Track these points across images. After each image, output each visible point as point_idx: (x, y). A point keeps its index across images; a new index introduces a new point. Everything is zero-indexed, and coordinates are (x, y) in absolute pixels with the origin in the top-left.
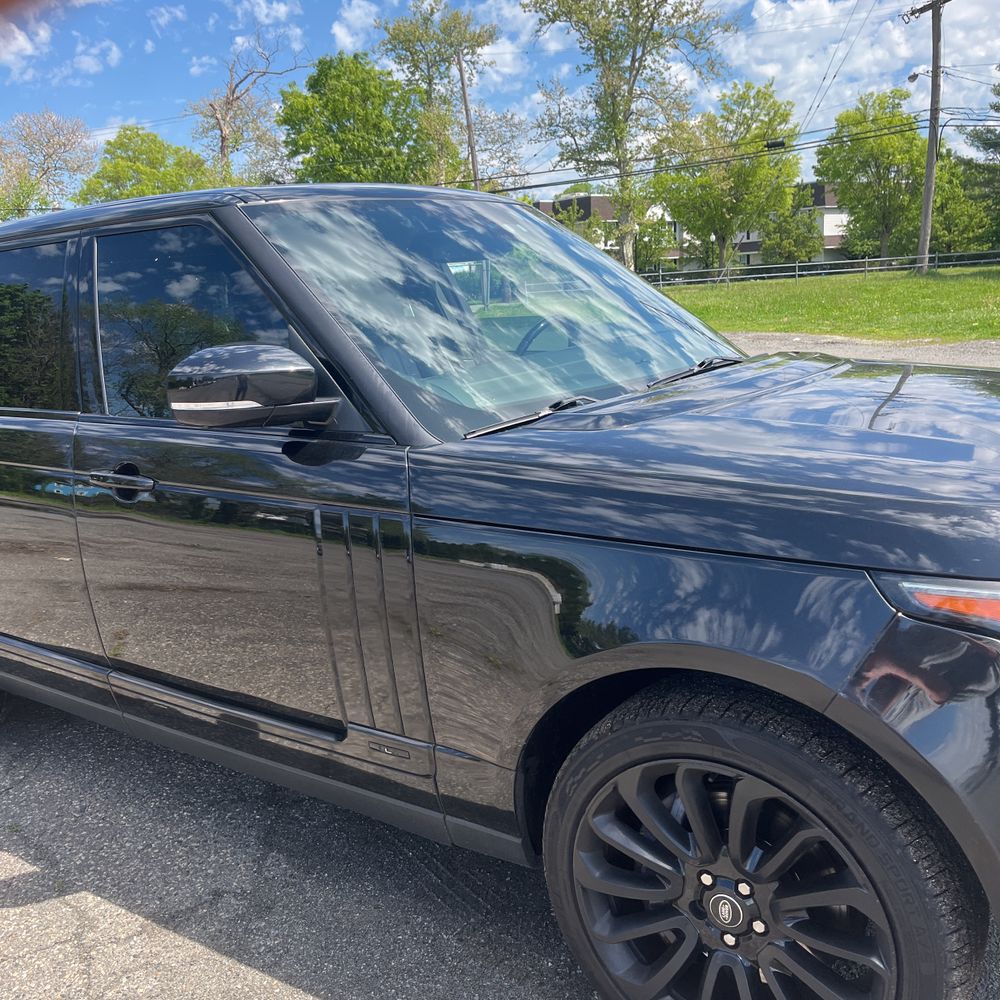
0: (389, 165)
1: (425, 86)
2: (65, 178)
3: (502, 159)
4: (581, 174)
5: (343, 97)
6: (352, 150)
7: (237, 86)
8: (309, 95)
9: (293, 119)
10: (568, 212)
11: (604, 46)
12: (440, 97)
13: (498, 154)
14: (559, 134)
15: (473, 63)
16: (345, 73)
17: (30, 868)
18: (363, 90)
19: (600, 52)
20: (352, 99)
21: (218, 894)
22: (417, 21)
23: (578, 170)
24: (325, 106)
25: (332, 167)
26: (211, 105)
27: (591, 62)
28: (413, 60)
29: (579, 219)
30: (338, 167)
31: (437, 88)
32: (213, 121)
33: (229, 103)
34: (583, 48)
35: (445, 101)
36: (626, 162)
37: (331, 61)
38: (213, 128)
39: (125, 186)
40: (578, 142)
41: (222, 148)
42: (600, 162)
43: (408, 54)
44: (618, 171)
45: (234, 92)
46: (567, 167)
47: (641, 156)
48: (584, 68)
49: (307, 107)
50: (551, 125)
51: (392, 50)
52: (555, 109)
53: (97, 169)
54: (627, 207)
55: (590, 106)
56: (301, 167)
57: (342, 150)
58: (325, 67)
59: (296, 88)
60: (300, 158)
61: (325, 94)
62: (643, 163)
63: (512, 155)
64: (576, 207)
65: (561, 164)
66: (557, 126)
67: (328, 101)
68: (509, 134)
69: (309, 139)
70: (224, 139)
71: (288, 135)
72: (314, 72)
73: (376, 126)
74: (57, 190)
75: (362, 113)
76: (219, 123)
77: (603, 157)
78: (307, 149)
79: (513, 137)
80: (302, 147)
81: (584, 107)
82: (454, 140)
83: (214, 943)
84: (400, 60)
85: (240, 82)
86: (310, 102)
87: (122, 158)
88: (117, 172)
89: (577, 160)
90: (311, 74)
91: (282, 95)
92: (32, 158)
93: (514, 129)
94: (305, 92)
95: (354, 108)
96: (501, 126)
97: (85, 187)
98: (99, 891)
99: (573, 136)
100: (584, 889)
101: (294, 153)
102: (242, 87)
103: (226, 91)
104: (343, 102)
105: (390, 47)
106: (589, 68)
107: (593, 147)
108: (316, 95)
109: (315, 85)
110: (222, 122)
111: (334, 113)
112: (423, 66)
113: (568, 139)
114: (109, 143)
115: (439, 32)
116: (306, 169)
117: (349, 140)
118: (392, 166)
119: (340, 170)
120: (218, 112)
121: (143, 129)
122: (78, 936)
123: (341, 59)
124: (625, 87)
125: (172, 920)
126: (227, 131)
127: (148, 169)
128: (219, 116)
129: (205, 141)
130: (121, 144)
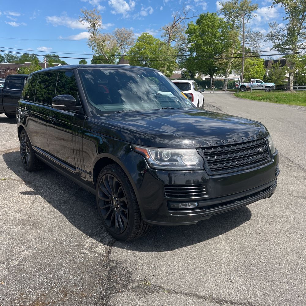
0: (217, 47)
1: (232, 23)
2: (126, 47)
3: (254, 46)
4: (279, 52)
5: (206, 26)
6: (207, 42)
7: (176, 22)
8: (196, 25)
9: (190, 32)
10: (277, 64)
11: (293, 11)
12: (236, 27)
13: (253, 45)
14: (274, 39)
15: (249, 16)
16: (208, 19)
17: (33, 191)
18: (213, 24)
19: (292, 13)
20: (209, 26)
21: (60, 200)
22: (233, 3)
23: (278, 51)
24: (200, 29)
25: (200, 47)
26: (168, 28)
27: (288, 16)
28: (230, 15)
29: (280, 67)
30: (201, 47)
31: (236, 23)
32: (168, 32)
33: (173, 27)
34: (286, 12)
35: (238, 27)
36: (295, 49)
37: (204, 15)
38: (168, 34)
39: (141, 50)
40: (280, 42)
41: (169, 40)
42: (287, 49)
43: (229, 13)
44: (292, 52)
45: (174, 24)
46: (275, 50)
47: (301, 47)
48: (285, 18)
49: (195, 29)
50: (271, 36)
51: (224, 12)
52: (273, 31)
53: (134, 45)
54: (294, 64)
55: (286, 31)
56: (191, 46)
57: (203, 42)
58: (202, 17)
59: (192, 23)
60: (190, 44)
61: (201, 25)
62: (302, 50)
63: (257, 45)
64: (279, 63)
65: (273, 49)
66: (274, 36)
67: (201, 27)
68: (257, 39)
69: (194, 38)
70: (170, 37)
71: (188, 37)
72: (198, 18)
73: (215, 35)
74: (124, 50)
75: (211, 31)
76: (169, 33)
77: (288, 47)
78: (193, 41)
79: (258, 40)
80: (192, 40)
81: (284, 31)
82: (239, 40)
83: (54, 206)
84: (226, 15)
85: (177, 21)
86: (196, 27)
87: (142, 42)
88: (140, 46)
89: (279, 48)
90: (198, 19)
91: (188, 25)
92: (118, 41)
93: (259, 37)
94: (195, 24)
95: (209, 29)
96: (255, 36)
97: (131, 50)
98: (42, 196)
99: (278, 40)
100: (99, 199)
101: (189, 42)
102: (177, 23)
103: (173, 23)
104: (206, 27)
105: (223, 11)
106: (287, 18)
107: (285, 44)
108: (198, 25)
109: (198, 22)
110: (170, 32)
111: (202, 31)
112: (233, 17)
113: (277, 41)
114: (139, 37)
115: (239, 6)
116: (192, 47)
117: (206, 39)
118: (218, 47)
119: (202, 48)
120: (169, 30)
121: (149, 34)
122: (34, 201)
123: (208, 15)
124: (299, 25)
125: (49, 202)
126: (171, 35)
127: (148, 45)
128: (169, 31)
129: (165, 38)
130: (142, 38)
